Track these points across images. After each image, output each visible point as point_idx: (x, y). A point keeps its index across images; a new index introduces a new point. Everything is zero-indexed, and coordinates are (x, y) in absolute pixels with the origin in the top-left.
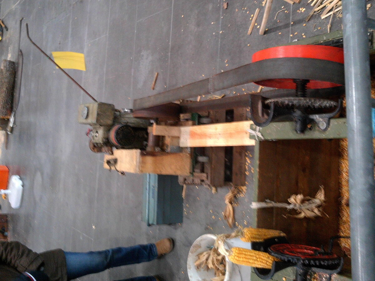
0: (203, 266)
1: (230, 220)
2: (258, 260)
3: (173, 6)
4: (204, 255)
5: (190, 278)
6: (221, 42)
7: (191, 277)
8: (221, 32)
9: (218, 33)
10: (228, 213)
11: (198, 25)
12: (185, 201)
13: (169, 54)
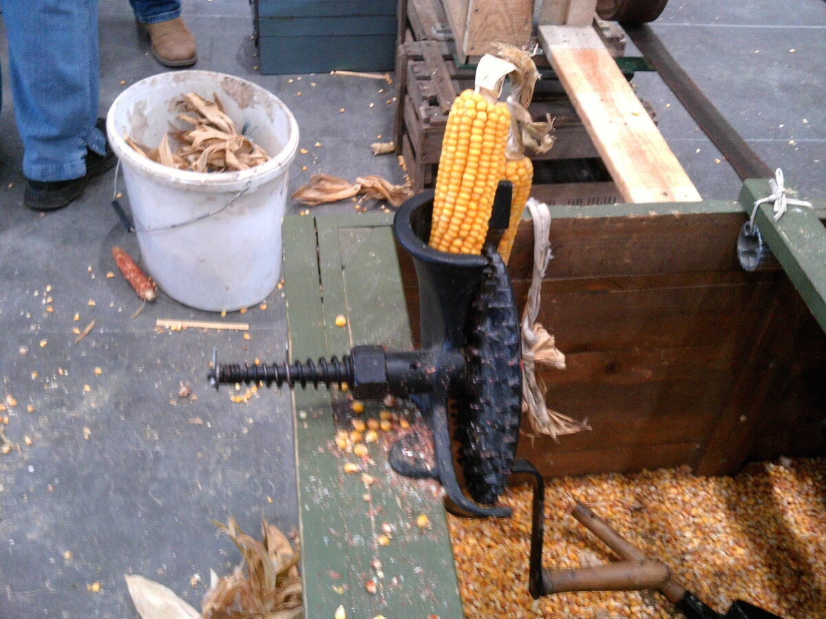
0: (187, 117)
1: (312, 194)
2: (473, 205)
3: (805, 27)
4: (222, 118)
5: (148, 80)
6: (767, 145)
7: (153, 83)
8: (792, 142)
9: (788, 137)
10: (328, 186)
11: (786, 88)
12: (323, 77)
13: (687, 24)
